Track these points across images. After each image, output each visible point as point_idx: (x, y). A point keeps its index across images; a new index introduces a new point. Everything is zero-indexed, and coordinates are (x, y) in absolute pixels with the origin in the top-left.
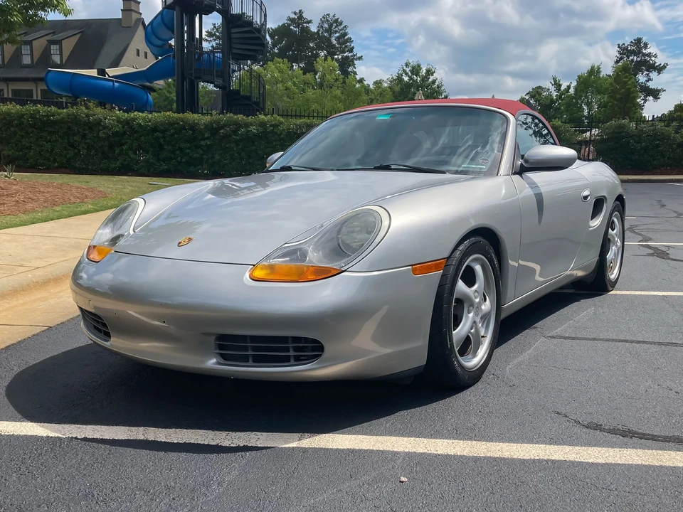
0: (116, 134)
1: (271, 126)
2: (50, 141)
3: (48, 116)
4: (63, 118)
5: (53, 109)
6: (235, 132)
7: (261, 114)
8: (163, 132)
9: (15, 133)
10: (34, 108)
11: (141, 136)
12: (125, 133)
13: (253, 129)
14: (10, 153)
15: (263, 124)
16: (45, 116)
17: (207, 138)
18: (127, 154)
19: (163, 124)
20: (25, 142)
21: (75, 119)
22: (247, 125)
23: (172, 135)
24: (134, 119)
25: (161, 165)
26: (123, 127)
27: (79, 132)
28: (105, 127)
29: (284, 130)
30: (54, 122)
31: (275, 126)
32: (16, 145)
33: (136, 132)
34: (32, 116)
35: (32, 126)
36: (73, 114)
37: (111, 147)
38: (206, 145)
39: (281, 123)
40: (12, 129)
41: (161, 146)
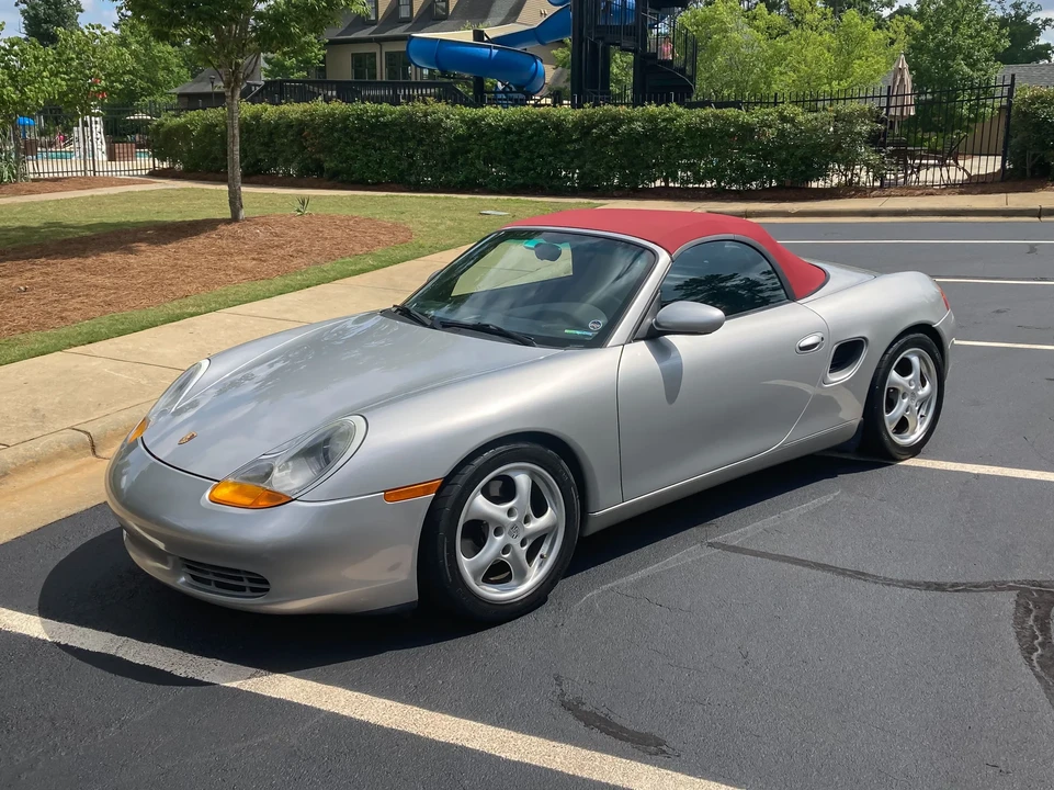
0: (459, 138)
1: (663, 120)
2: (379, 149)
3: (377, 117)
4: (396, 119)
5: (385, 106)
6: (614, 131)
7: (650, 104)
8: (519, 134)
9: (340, 139)
10: (362, 106)
11: (490, 141)
12: (471, 136)
13: (638, 126)
14: (332, 165)
15: (652, 119)
16: (373, 117)
17: (576, 141)
18: (473, 164)
19: (518, 123)
20: (349, 151)
21: (410, 119)
22: (631, 120)
23: (531, 137)
24: (483, 118)
25: (516, 179)
26: (469, 128)
27: (414, 137)
28: (446, 130)
29: (681, 126)
30: (385, 124)
31: (670, 120)
32: (340, 154)
33: (485, 134)
34: (359, 117)
35: (360, 130)
36: (408, 113)
37: (454, 155)
38: (574, 151)
39: (679, 115)
40: (336, 135)
41: (516, 155)
